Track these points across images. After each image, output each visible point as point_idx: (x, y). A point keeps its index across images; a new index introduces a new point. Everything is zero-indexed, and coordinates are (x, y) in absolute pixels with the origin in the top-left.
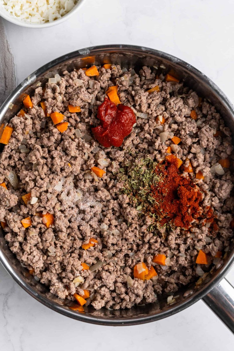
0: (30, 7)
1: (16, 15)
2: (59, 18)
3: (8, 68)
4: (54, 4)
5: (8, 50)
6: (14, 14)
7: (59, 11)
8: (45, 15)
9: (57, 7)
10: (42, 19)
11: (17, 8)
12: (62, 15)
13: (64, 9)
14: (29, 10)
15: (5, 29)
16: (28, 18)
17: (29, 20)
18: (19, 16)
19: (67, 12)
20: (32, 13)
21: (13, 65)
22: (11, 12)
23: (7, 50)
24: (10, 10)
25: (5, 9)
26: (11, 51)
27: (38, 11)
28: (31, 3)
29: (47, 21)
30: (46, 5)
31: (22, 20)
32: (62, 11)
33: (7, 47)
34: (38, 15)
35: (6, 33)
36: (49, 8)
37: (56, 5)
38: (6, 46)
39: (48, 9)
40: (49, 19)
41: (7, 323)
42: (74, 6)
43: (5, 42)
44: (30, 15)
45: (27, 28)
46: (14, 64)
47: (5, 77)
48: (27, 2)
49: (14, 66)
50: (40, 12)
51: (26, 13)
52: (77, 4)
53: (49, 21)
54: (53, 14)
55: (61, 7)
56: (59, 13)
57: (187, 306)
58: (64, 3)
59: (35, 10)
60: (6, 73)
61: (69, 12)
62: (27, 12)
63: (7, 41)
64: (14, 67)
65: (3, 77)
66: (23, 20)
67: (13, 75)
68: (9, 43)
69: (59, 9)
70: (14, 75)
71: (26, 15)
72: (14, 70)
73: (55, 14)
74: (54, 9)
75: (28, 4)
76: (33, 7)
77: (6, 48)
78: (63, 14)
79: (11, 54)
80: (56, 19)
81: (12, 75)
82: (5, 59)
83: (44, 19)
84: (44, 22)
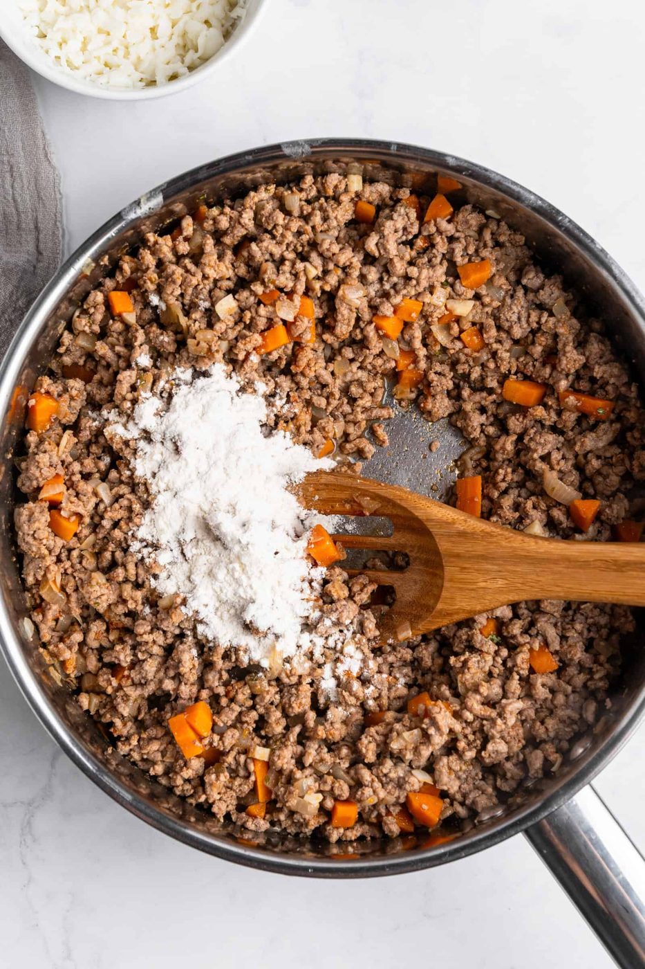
0: (108, 43)
1: (69, 64)
2: (184, 74)
3: (44, 204)
4: (171, 38)
5: (46, 155)
6: (63, 62)
7: (182, 57)
8: (144, 66)
9: (177, 45)
10: (138, 76)
11: (74, 45)
12: (191, 68)
13: (196, 51)
14: (105, 53)
15: (39, 101)
16: (100, 73)
17: (103, 79)
18: (77, 68)
19: (205, 60)
20: (113, 60)
21: (58, 196)
22: (58, 58)
23: (42, 157)
24: (55, 51)
25: (42, 47)
26: (54, 159)
27: (127, 55)
28: (109, 34)
29: (152, 83)
30: (149, 41)
31: (85, 78)
32: (191, 57)
33: (44, 148)
34: (127, 66)
35: (40, 111)
36: (157, 47)
37: (177, 40)
38: (42, 146)
39: (154, 50)
40: (157, 79)
41: (30, 880)
42: (222, 45)
43: (40, 135)
44: (106, 65)
45: (98, 99)
46: (60, 193)
47: (36, 228)
48: (100, 31)
49: (61, 199)
50: (133, 57)
51: (96, 61)
52: (232, 38)
53: (155, 81)
54: (168, 64)
55: (189, 45)
56: (183, 62)
57: (483, 846)
58: (197, 37)
59: (121, 53)
60: (40, 217)
61: (208, 62)
62: (98, 58)
63: (43, 132)
64: (61, 203)
65: (32, 226)
66: (88, 79)
67: (58, 223)
68: (48, 137)
69: (181, 52)
70: (61, 222)
71: (97, 66)
72: (62, 209)
73: (171, 65)
74: (171, 52)
75: (103, 37)
76: (115, 44)
77: (41, 152)
78: (193, 63)
79: (54, 168)
80: (174, 77)
81: (56, 222)
82: (36, 180)
83: (143, 76)
84: (144, 84)
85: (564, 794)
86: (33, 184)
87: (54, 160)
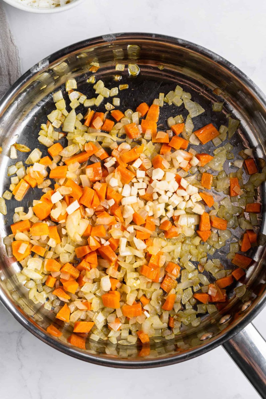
3: (12, 63)
5: (12, 41)
10: (52, 2)
15: (7, 17)
16: (35, 2)
17: (36, 4)
21: (18, 59)
23: (10, 42)
26: (15, 43)
29: (58, 5)
33: (11, 37)
35: (8, 20)
38: (9, 37)
40: (61, 3)
41: (22, 366)
43: (8, 32)
45: (33, 13)
46: (19, 58)
47: (9, 74)
49: (19, 60)
53: (60, 5)
60: (10, 69)
63: (10, 30)
64: (19, 62)
65: (7, 73)
66: (29, 4)
67: (19, 71)
68: (12, 32)
72: (20, 65)
77: (9, 39)
79: (16, 47)
80: (68, 2)
81: (17, 71)
82: (8, 52)
83: (54, 2)
84: (55, 6)
85: (239, 328)
86: (6, 54)
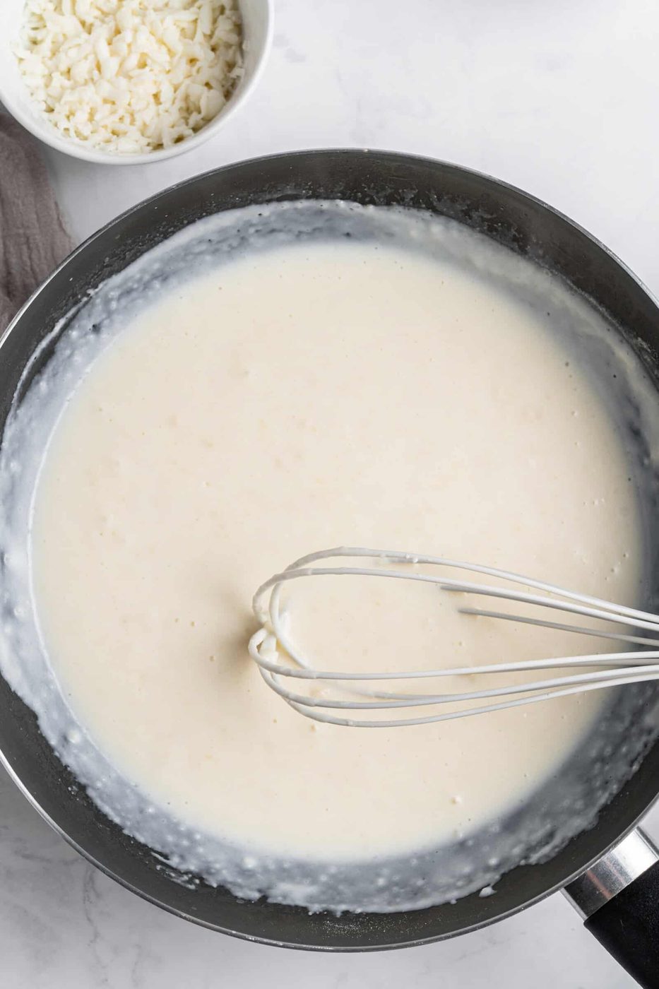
0: (113, 113)
1: (78, 134)
2: (190, 135)
4: (173, 103)
5: (60, 225)
6: (72, 133)
7: (186, 120)
8: (149, 132)
9: (180, 109)
10: (145, 141)
11: (82, 116)
12: (196, 129)
13: (199, 112)
14: (112, 121)
16: (108, 141)
17: (112, 147)
18: (86, 139)
19: (208, 121)
20: (121, 127)
22: (67, 130)
23: (56, 227)
24: (64, 124)
25: (50, 121)
27: (133, 122)
28: (113, 103)
29: (159, 146)
30: (153, 107)
31: (94, 147)
32: (194, 118)
33: (58, 219)
34: (134, 133)
35: (51, 183)
36: (161, 112)
37: (180, 104)
38: (56, 217)
39: (158, 115)
40: (164, 142)
41: (96, 935)
42: (224, 104)
43: (53, 206)
44: (114, 133)
48: (105, 101)
50: (139, 123)
51: (103, 129)
52: (233, 98)
53: (162, 145)
54: (173, 127)
55: (192, 108)
56: (187, 124)
58: (199, 99)
59: (127, 120)
61: (213, 121)
62: (105, 127)
63: (56, 203)
66: (97, 147)
68: (61, 208)
69: (185, 114)
71: (104, 134)
73: (176, 128)
74: (175, 115)
75: (109, 106)
76: (121, 112)
77: (55, 222)
78: (197, 125)
80: (179, 139)
82: (53, 250)
83: (150, 140)
84: (150, 148)
86: (49, 254)
87: (68, 230)
